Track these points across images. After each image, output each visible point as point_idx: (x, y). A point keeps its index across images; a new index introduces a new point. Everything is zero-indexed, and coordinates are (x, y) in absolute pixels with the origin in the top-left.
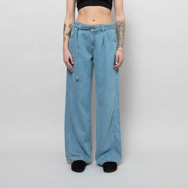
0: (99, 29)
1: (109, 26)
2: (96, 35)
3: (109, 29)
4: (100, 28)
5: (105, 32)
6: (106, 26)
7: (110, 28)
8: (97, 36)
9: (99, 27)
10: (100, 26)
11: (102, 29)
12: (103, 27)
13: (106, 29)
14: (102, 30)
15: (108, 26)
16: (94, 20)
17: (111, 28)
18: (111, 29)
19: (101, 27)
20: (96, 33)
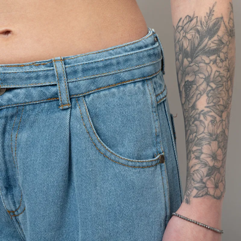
0: (35, 93)
1: (106, 66)
2: (19, 128)
3: (109, 87)
4: (42, 82)
5: (81, 109)
6: (84, 71)
7: (112, 81)
8: (24, 136)
9: (37, 77)
10: (43, 68)
11: (53, 89)
12: (60, 80)
13: (83, 89)
14: (55, 97)
15: (98, 68)
16: (7, 32)
17: (125, 76)
18: (122, 83)
19: (46, 77)
20: (16, 120)
